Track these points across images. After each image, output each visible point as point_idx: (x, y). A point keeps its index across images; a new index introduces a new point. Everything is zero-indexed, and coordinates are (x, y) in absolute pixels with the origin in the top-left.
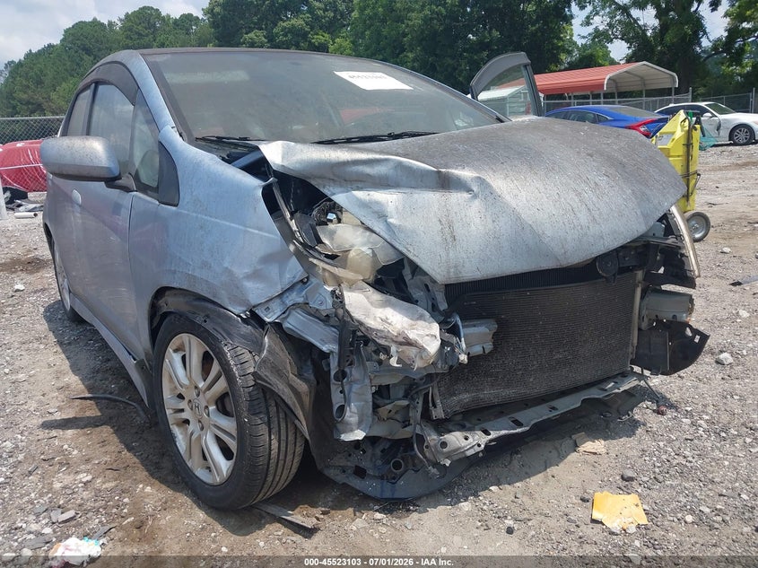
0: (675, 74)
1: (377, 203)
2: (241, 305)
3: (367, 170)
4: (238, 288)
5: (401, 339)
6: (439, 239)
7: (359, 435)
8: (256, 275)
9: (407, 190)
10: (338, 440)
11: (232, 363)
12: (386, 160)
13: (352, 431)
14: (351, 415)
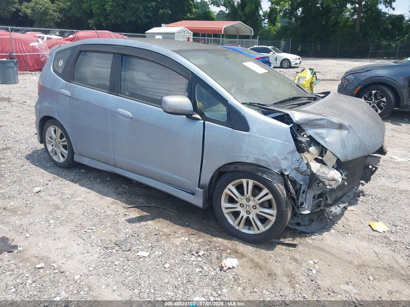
0: (252, 29)
1: (321, 133)
2: (278, 169)
3: (319, 122)
4: (278, 163)
5: (331, 179)
6: (341, 147)
7: (307, 212)
8: (285, 158)
9: (329, 129)
10: (301, 214)
11: (279, 190)
12: (325, 119)
13: (306, 210)
14: (305, 205)
